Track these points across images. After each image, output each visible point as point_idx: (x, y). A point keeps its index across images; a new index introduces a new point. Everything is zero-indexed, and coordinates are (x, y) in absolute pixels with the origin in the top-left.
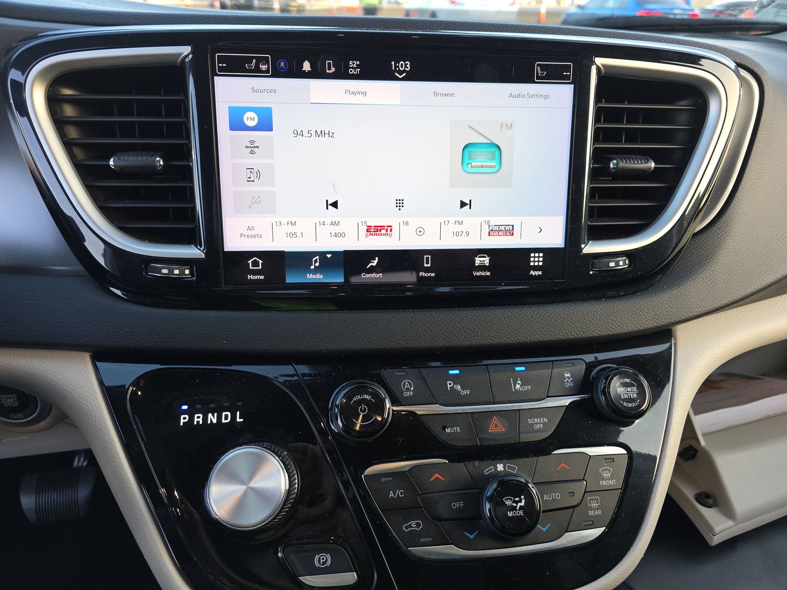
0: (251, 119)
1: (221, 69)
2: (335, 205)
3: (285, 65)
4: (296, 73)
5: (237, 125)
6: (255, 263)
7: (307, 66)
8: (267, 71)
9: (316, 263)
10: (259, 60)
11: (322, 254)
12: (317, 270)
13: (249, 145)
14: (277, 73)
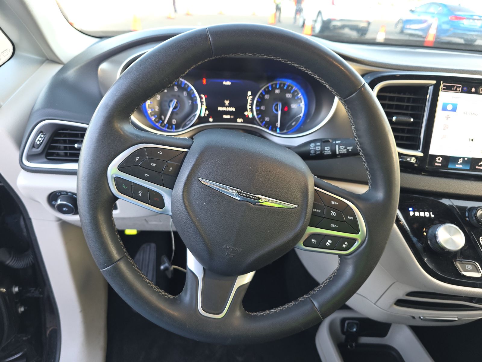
0: (450, 107)
1: (444, 89)
2: (472, 140)
3: (466, 89)
4: (469, 92)
5: (444, 109)
6: (439, 159)
7: (473, 90)
8: (459, 91)
9: (461, 161)
10: (457, 87)
11: (464, 158)
12: (461, 164)
13: (447, 116)
14: (463, 92)
